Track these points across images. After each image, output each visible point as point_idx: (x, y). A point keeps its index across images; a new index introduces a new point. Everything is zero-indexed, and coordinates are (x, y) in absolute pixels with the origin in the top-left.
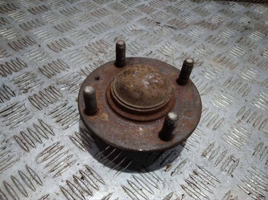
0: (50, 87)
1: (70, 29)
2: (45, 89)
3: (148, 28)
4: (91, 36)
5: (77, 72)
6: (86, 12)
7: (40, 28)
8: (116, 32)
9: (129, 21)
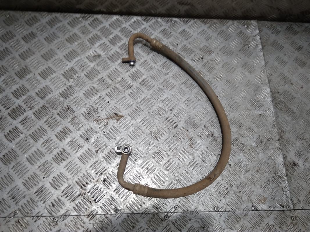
0: (43, 106)
1: (52, 57)
2: (41, 107)
3: (104, 53)
4: (65, 63)
5: (57, 95)
6: (62, 38)
7: (32, 57)
8: (82, 59)
9: (92, 46)
